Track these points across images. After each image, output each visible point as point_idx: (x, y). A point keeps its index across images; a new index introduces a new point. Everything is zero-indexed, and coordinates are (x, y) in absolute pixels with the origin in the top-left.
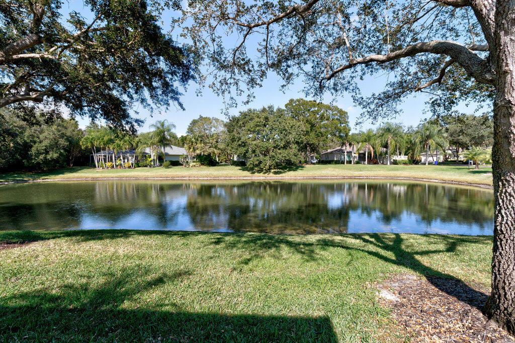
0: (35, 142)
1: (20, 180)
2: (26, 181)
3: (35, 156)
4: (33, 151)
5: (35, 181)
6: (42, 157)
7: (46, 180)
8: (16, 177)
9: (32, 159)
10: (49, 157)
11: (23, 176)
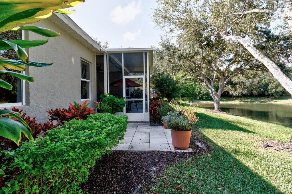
0: (271, 83)
1: (262, 101)
2: (265, 102)
3: (271, 90)
4: (270, 87)
5: (270, 102)
6: (274, 90)
7: (276, 102)
8: (261, 100)
9: (269, 91)
10: (278, 90)
11: (264, 99)
